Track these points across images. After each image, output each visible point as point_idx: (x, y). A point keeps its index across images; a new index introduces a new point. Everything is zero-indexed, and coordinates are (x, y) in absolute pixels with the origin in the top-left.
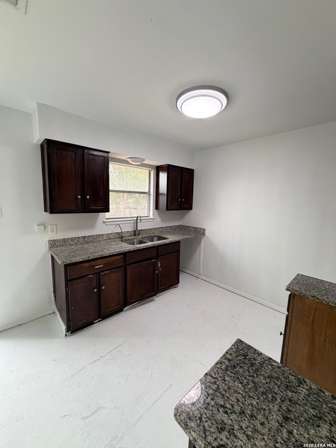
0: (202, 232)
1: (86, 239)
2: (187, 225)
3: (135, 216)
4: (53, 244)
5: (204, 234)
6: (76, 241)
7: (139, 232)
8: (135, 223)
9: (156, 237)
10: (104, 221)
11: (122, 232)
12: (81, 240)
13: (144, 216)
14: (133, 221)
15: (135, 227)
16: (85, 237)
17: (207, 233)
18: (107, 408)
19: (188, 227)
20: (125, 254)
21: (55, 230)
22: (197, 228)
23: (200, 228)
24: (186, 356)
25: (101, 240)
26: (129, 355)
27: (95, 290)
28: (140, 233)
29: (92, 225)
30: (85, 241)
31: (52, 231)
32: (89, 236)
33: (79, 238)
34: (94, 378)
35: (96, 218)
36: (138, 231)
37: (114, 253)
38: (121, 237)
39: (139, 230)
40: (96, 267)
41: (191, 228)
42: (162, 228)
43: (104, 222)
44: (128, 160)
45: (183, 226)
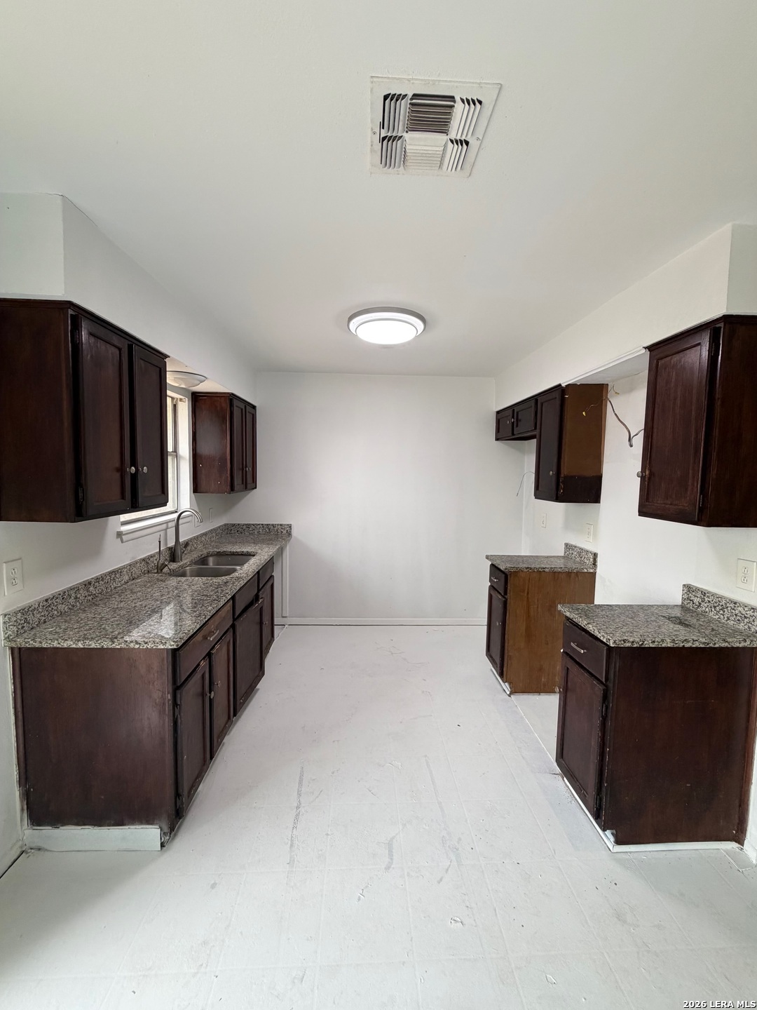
0: (285, 532)
1: (91, 588)
2: (246, 523)
5: (289, 534)
6: (72, 600)
7: (182, 549)
9: (211, 555)
10: (118, 532)
16: (90, 582)
17: (294, 532)
18: (397, 834)
19: (248, 526)
21: (18, 576)
22: (273, 525)
23: (281, 525)
24: (401, 722)
25: (119, 585)
26: (333, 773)
27: (212, 695)
29: (94, 550)
30: (89, 595)
32: (97, 579)
33: (76, 589)
34: (329, 833)
35: (104, 528)
36: (180, 545)
41: (259, 526)
42: (205, 534)
43: (118, 535)
45: (234, 525)
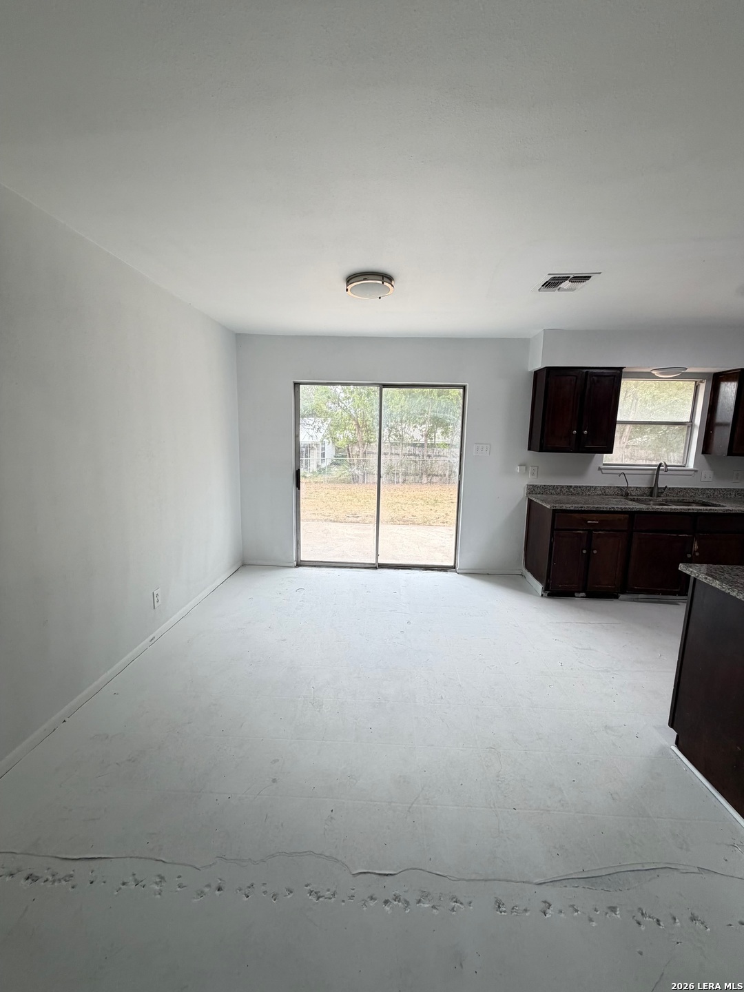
1: (571, 489)
3: (654, 463)
4: (532, 489)
6: (558, 490)
7: (660, 491)
8: (653, 475)
10: (599, 467)
11: (627, 487)
12: (565, 490)
13: (672, 464)
14: (650, 472)
15: (652, 481)
16: (571, 486)
20: (632, 514)
21: (536, 473)
27: (584, 552)
28: (662, 493)
29: (581, 472)
31: (533, 474)
32: (576, 487)
33: (563, 487)
35: (589, 462)
36: (658, 488)
37: (616, 509)
38: (625, 493)
39: (661, 488)
40: (589, 522)
42: (715, 490)
43: (600, 469)
44: (653, 372)
